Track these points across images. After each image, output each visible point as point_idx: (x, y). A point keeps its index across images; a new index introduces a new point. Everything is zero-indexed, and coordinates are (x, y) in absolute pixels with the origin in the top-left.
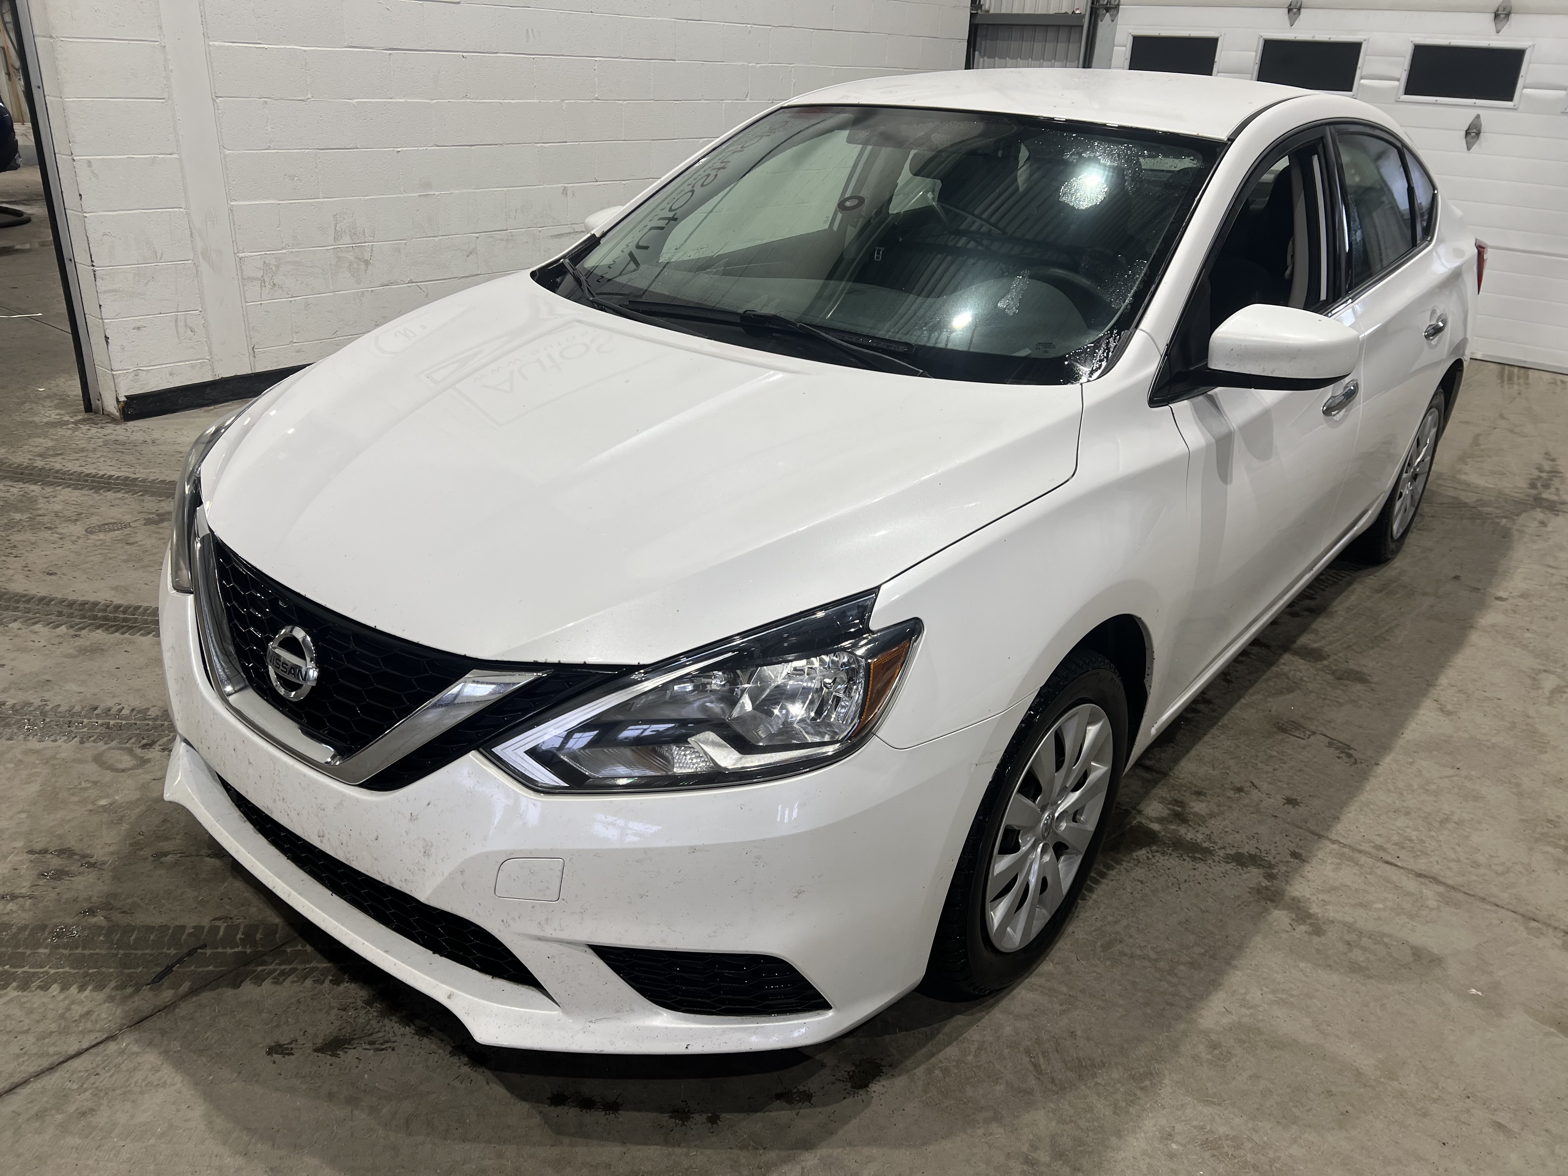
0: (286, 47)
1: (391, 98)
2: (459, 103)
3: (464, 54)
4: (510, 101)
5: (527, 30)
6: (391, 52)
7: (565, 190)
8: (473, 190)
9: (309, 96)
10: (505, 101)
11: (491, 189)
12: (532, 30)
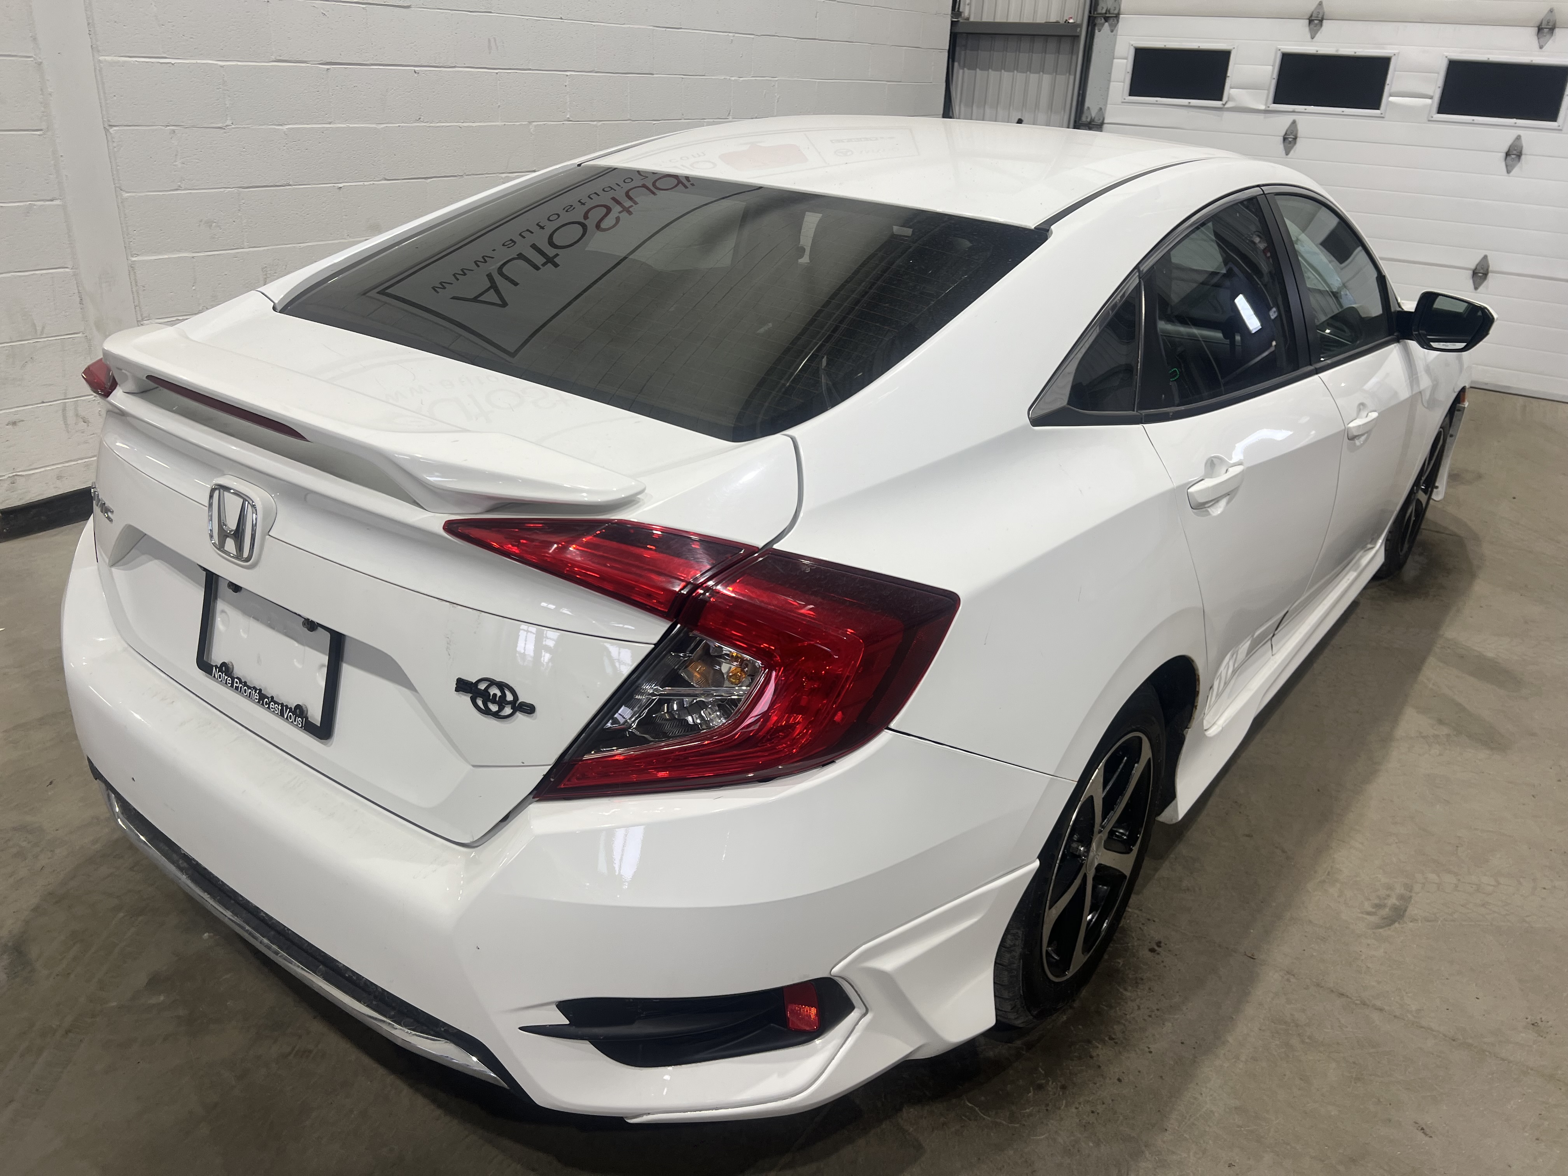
0: (199, 61)
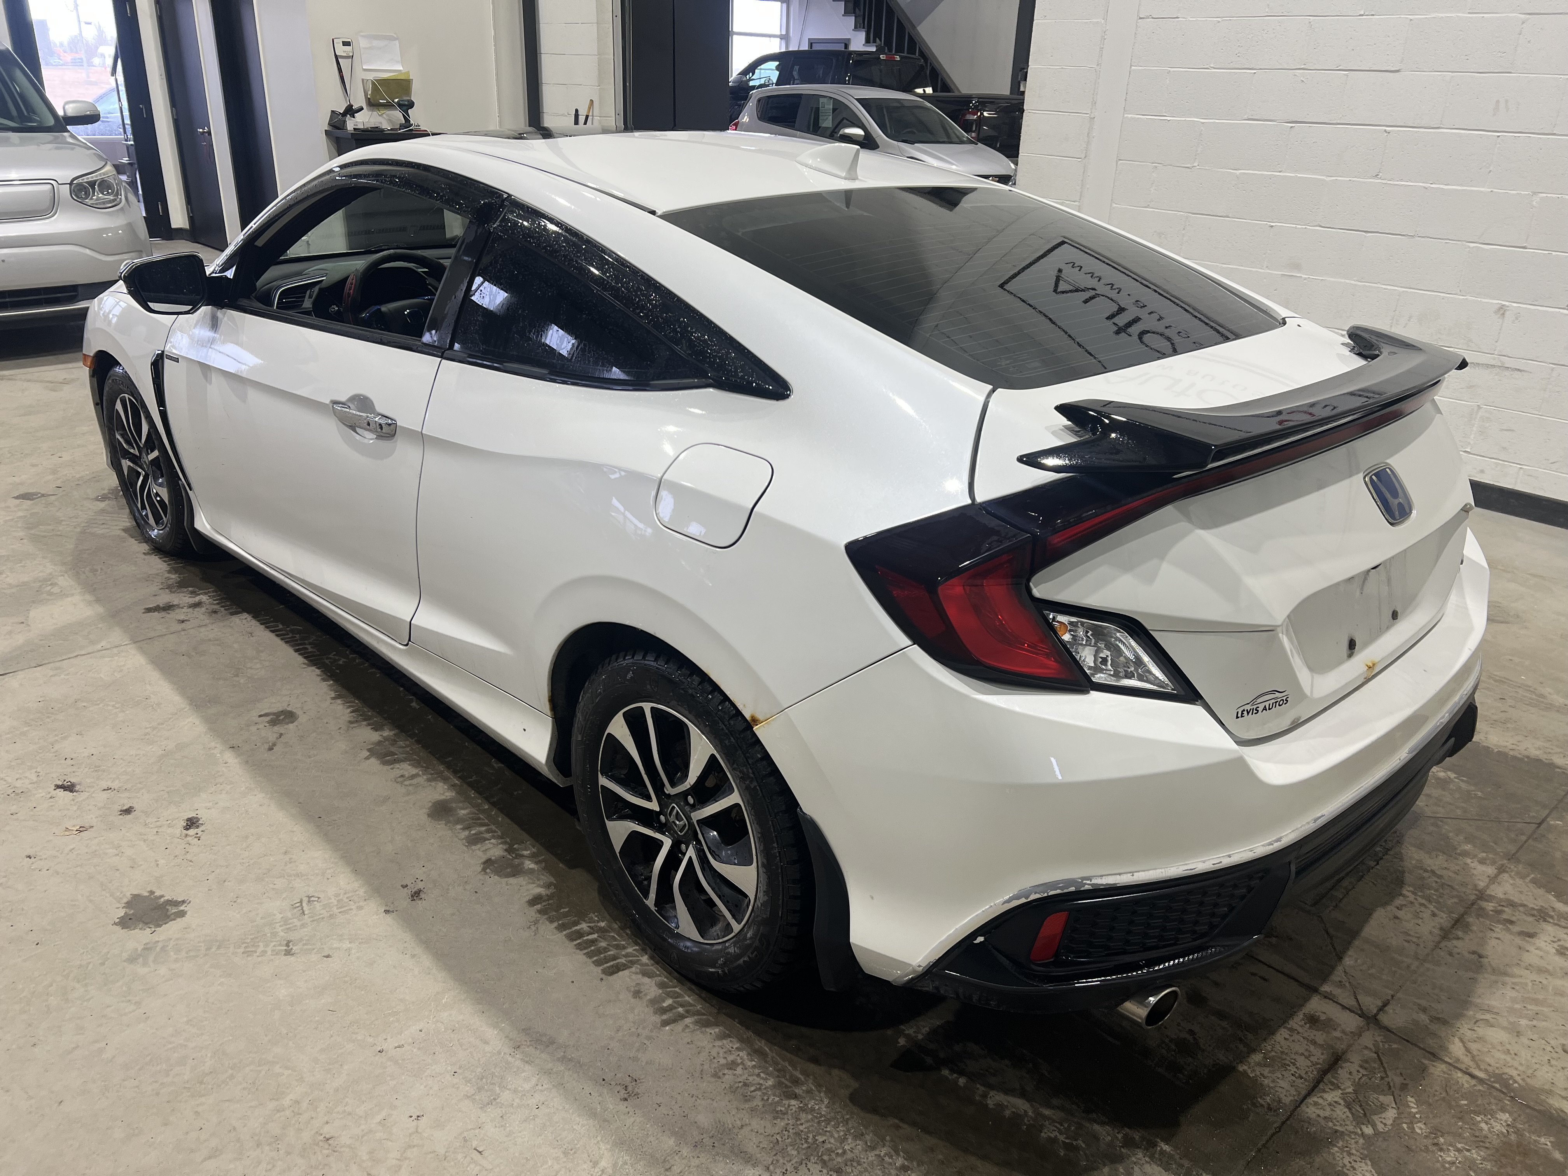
1: (1280, 172)
2: (1364, 182)
3: (1388, 129)
4: (1442, 186)
5: (1498, 102)
6: (1293, 125)
7: (1502, 311)
8: (1353, 282)
9: (1196, 164)
10: (1432, 186)
11: (1379, 285)
12: (1507, 101)
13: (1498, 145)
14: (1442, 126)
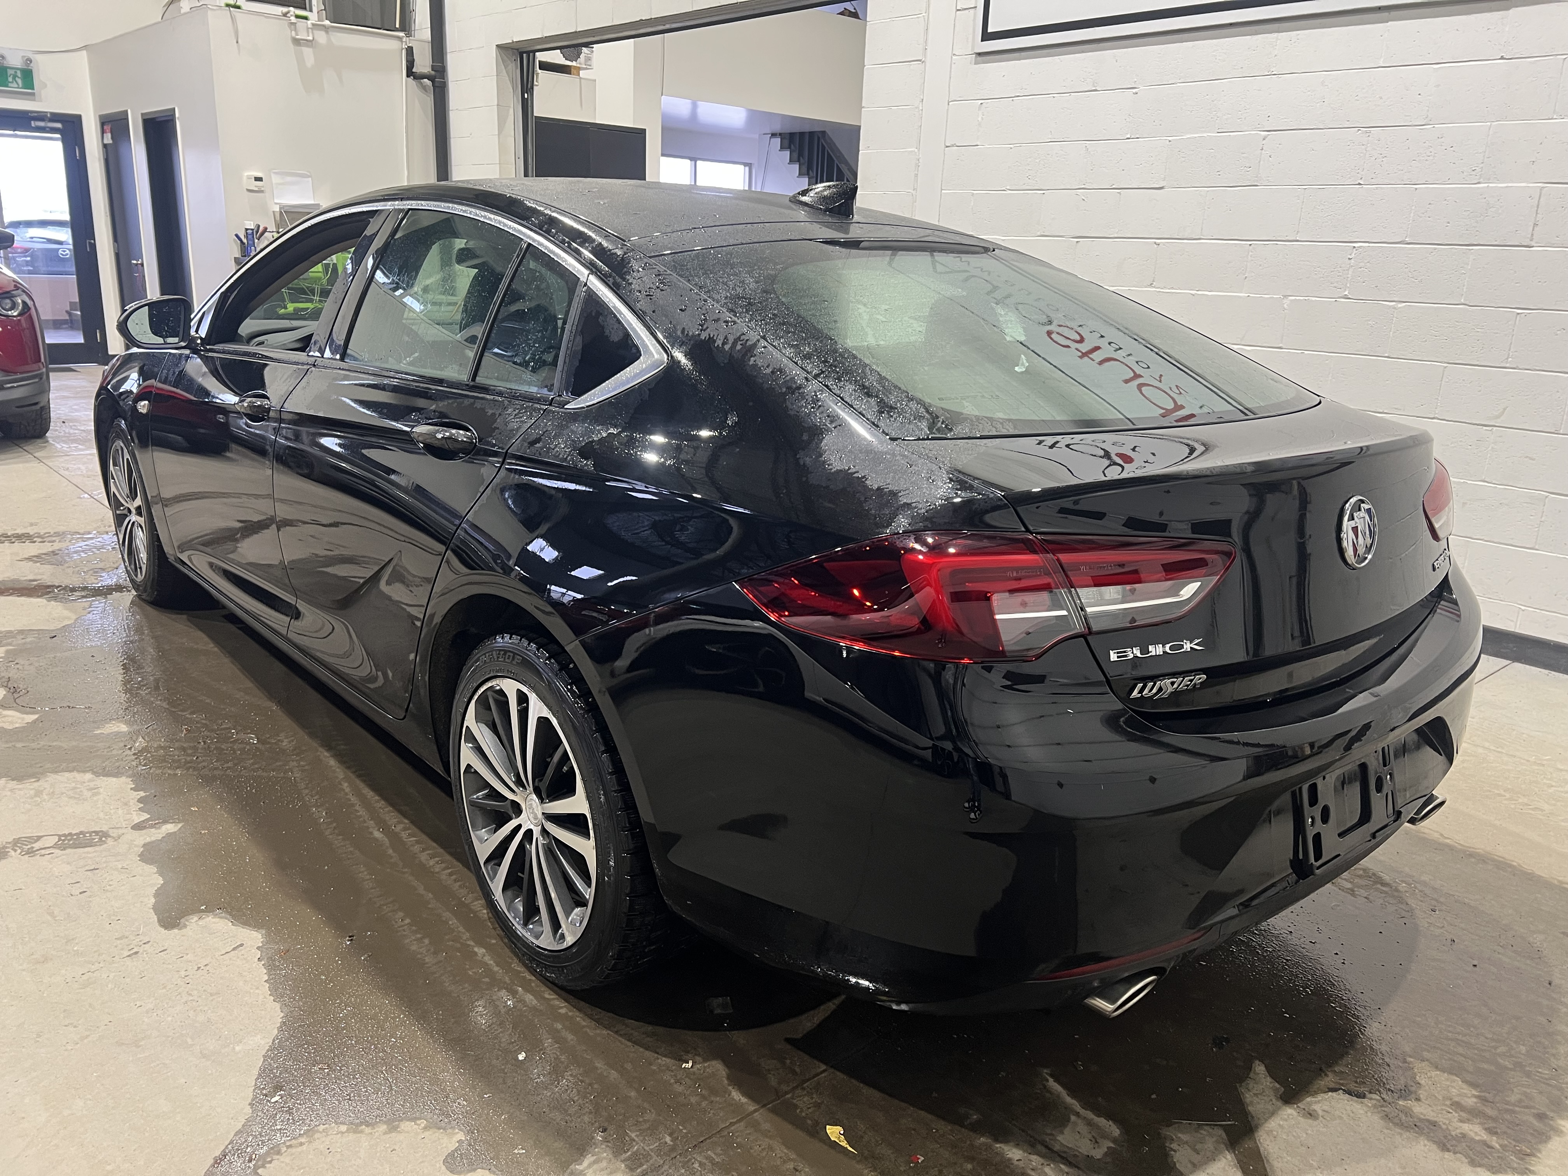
6: (1079, 240)
13: (1250, 253)
14: (1202, 237)
